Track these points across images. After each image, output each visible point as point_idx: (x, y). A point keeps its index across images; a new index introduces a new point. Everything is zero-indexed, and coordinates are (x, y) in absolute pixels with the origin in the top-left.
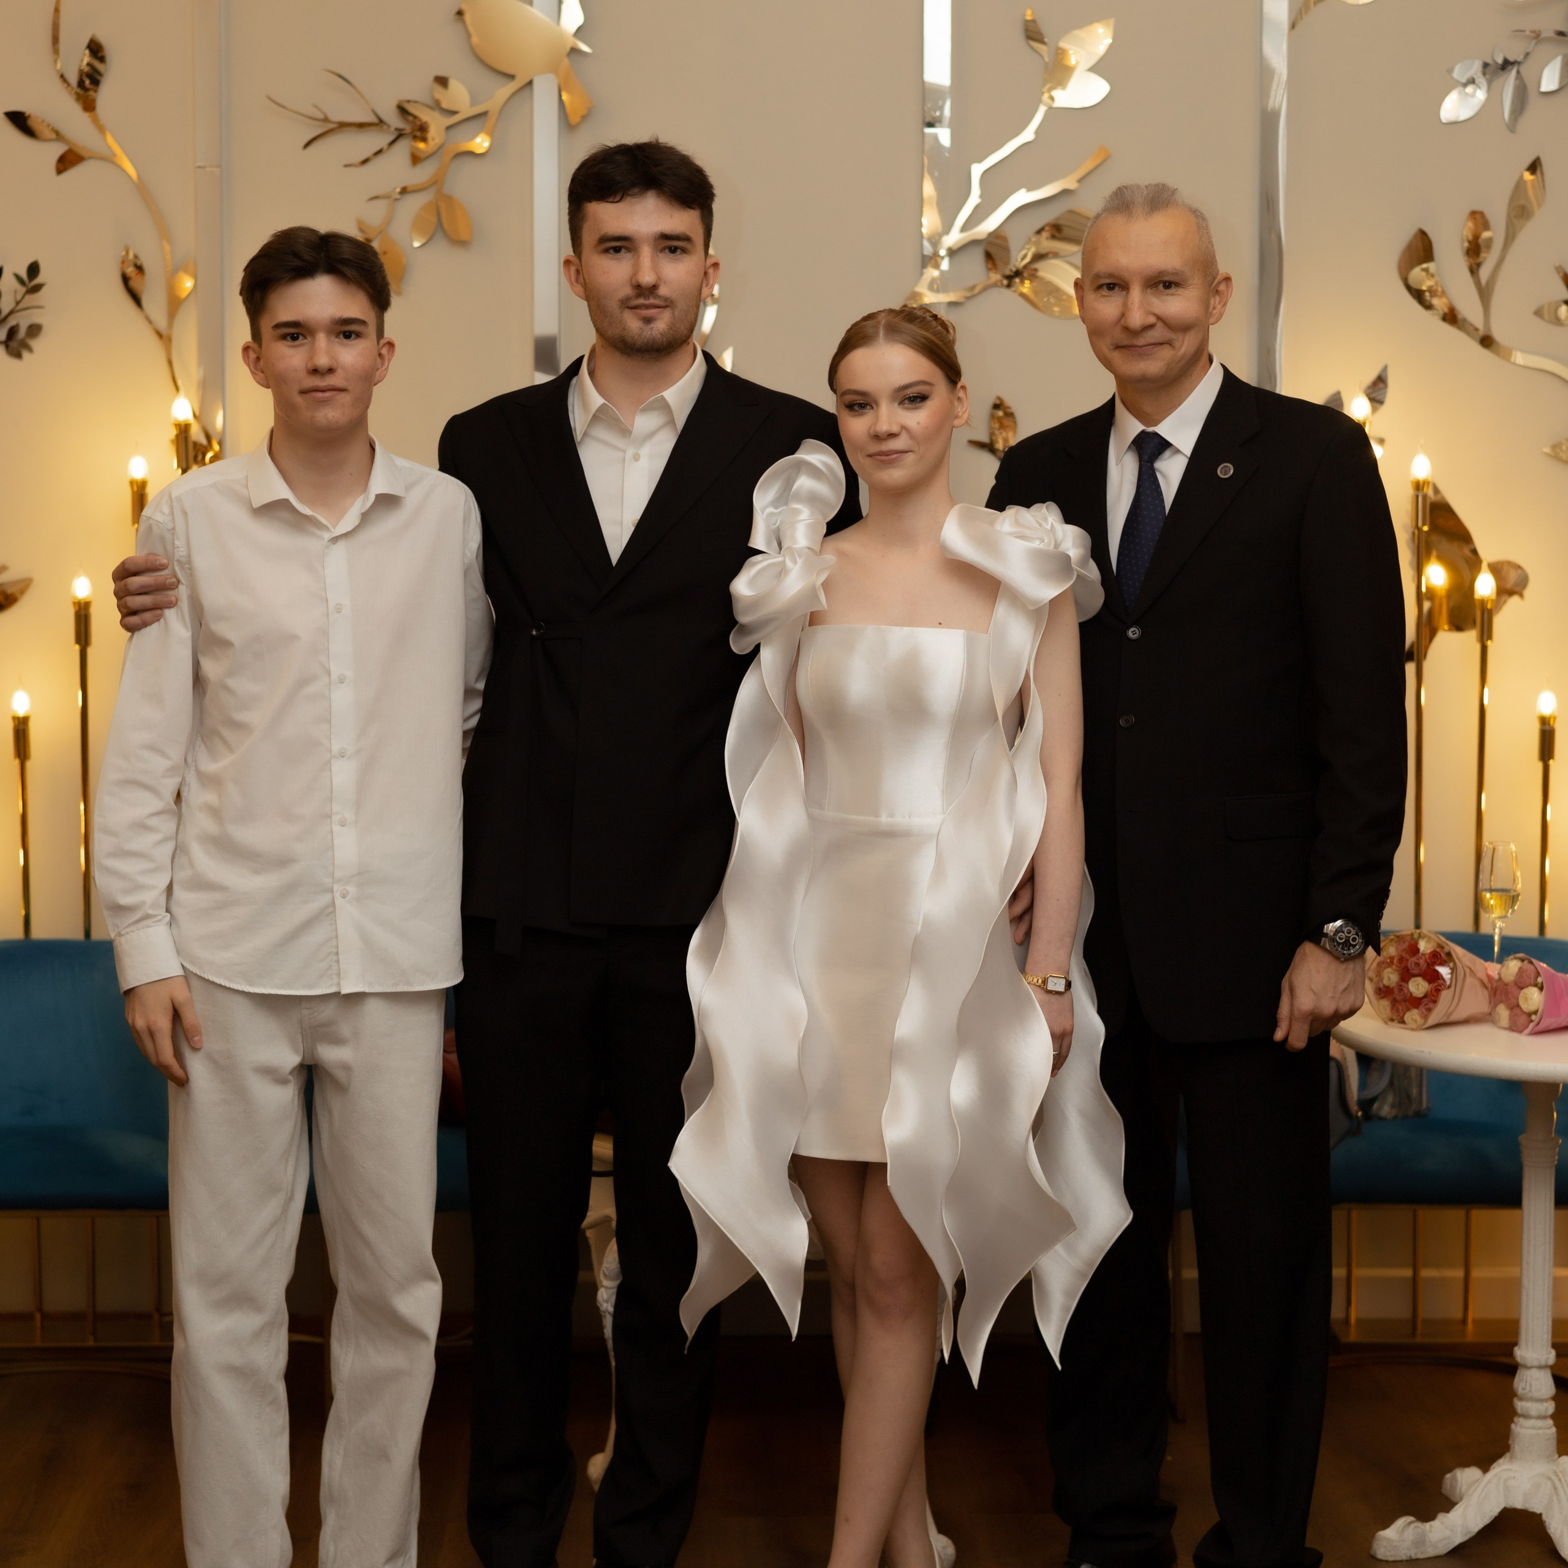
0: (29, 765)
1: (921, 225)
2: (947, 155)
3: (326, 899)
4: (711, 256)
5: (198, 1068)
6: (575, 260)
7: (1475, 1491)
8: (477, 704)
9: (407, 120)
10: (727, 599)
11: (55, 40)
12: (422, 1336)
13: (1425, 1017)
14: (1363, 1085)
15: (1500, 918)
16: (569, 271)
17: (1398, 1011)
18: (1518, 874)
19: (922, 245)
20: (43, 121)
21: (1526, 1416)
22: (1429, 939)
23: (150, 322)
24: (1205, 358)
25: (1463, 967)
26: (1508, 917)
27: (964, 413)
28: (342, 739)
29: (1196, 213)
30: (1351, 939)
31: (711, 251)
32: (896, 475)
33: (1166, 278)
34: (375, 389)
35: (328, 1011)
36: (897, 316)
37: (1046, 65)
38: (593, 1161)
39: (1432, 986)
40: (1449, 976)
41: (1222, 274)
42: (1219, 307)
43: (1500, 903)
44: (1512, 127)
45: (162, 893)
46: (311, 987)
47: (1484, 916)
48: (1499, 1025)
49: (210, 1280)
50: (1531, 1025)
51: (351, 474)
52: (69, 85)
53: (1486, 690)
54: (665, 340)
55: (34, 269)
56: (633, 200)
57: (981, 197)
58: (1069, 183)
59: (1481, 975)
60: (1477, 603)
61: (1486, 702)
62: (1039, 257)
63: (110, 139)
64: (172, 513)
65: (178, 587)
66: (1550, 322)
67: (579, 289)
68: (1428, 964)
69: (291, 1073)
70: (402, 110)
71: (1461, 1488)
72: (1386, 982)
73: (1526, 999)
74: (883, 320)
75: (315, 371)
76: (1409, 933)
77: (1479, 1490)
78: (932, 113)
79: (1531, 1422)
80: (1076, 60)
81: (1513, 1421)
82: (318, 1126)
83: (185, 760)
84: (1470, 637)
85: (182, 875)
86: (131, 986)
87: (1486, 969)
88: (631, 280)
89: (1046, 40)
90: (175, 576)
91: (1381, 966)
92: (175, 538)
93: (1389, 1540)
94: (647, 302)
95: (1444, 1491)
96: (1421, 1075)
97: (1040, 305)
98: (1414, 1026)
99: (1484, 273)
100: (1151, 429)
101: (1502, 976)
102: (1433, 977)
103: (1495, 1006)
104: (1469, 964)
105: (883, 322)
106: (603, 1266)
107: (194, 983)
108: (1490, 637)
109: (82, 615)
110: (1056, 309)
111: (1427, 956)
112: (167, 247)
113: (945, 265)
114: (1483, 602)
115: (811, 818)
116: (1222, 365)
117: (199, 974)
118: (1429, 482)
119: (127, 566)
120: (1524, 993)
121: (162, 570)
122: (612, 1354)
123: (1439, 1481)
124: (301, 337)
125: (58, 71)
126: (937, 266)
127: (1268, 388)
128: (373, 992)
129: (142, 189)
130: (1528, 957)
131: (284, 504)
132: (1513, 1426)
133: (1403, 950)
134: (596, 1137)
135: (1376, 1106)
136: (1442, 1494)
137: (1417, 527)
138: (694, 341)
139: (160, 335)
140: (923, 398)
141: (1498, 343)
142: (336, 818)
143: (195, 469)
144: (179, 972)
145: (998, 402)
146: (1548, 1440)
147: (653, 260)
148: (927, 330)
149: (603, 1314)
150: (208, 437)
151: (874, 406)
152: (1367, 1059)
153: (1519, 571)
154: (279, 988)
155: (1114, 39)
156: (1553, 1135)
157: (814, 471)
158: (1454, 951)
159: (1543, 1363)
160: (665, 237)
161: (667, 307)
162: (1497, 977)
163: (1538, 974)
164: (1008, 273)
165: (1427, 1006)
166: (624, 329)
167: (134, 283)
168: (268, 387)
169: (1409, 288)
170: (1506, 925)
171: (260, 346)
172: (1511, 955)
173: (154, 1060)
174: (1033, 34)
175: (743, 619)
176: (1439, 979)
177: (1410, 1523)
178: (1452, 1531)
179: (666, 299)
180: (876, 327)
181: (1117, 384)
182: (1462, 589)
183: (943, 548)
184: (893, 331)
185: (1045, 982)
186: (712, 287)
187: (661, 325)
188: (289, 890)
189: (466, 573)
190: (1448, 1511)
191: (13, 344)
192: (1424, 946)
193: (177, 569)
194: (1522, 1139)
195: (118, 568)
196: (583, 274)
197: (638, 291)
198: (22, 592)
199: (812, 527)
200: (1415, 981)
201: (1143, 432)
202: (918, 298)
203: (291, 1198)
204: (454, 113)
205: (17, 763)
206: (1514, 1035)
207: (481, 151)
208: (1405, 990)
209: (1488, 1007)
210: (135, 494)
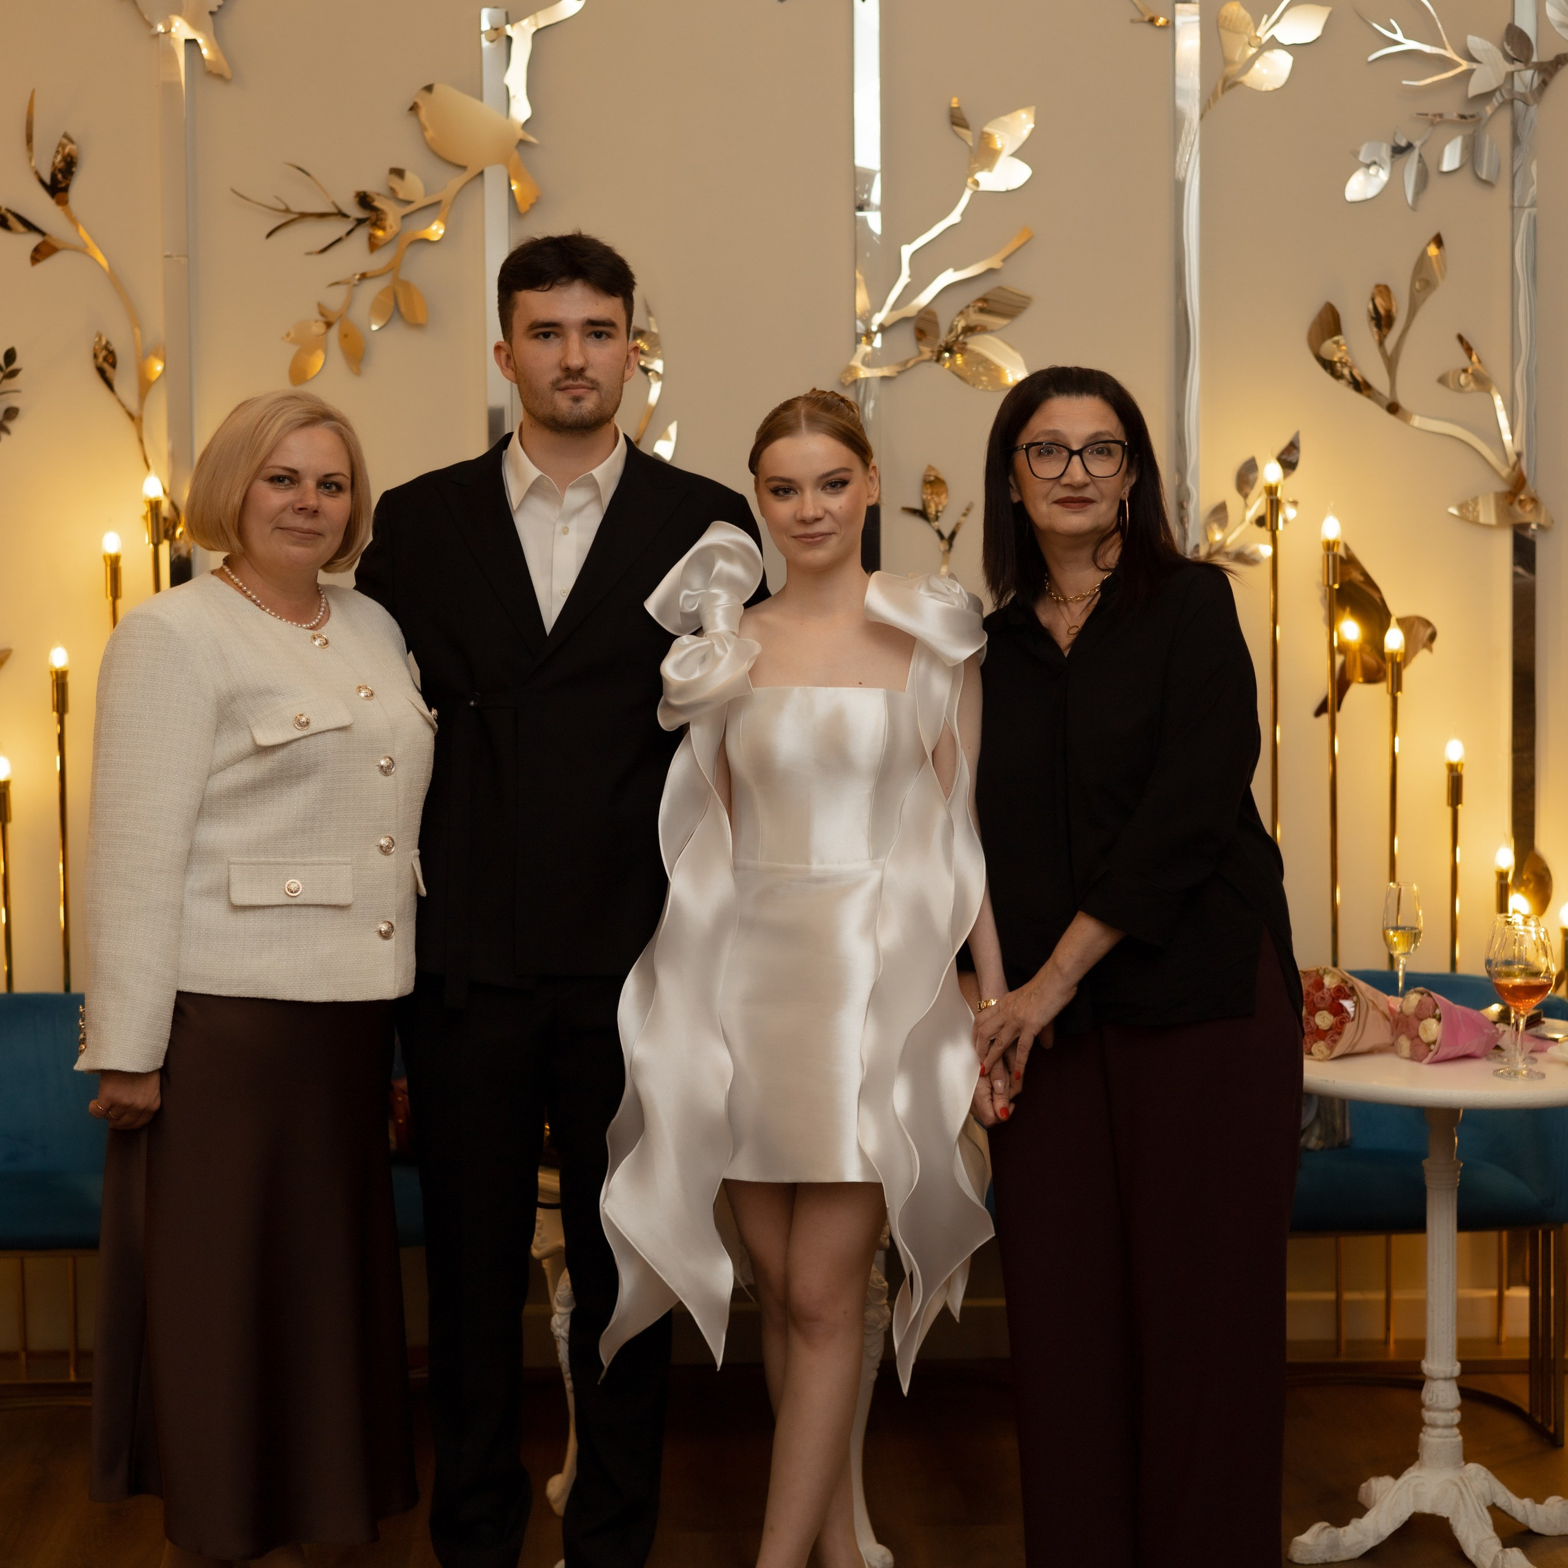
1: (855, 307)
2: (877, 239)
6: (506, 345)
7: (1385, 1497)
9: (366, 208)
11: (29, 139)
13: (1331, 1048)
15: (1404, 954)
18: (1421, 911)
19: (855, 325)
21: (1434, 1426)
22: (1334, 976)
23: (124, 406)
25: (1365, 1000)
26: (1411, 954)
37: (970, 149)
39: (1337, 1018)
40: (1353, 1009)
43: (1402, 940)
44: (1414, 208)
48: (1401, 1055)
50: (1431, 1054)
52: (42, 181)
53: (1397, 739)
54: (592, 418)
55: (10, 356)
56: (561, 288)
57: (911, 276)
58: (994, 262)
59: (1383, 1008)
60: (1388, 658)
61: (1397, 750)
62: (969, 330)
63: (82, 232)
66: (1455, 390)
68: (1333, 999)
70: (362, 199)
71: (1375, 1495)
73: (1425, 1030)
76: (1315, 969)
77: (1391, 1495)
78: (860, 196)
79: (1438, 1431)
80: (1001, 144)
81: (1421, 1431)
84: (1381, 690)
87: (1388, 1002)
89: (970, 126)
93: (1304, 1544)
94: (576, 383)
95: (1360, 1499)
96: (1344, 1107)
97: (968, 377)
98: (1322, 1057)
99: (1391, 342)
101: (1404, 1009)
102: (1338, 1011)
103: (1398, 1036)
104: (1371, 998)
106: (557, 1294)
108: (1400, 689)
109: (60, 683)
110: (984, 378)
111: (1332, 991)
112: (137, 331)
113: (878, 342)
114: (1393, 656)
118: (1338, 543)
120: (1423, 1024)
123: (1355, 1490)
125: (33, 168)
126: (870, 341)
129: (115, 280)
130: (1427, 990)
132: (1421, 1435)
133: (1310, 986)
136: (1357, 1502)
137: (1328, 585)
139: (131, 416)
141: (1402, 410)
145: (930, 471)
146: (1454, 1448)
149: (557, 1339)
155: (1035, 123)
156: (1455, 1159)
158: (1357, 984)
159: (1448, 1375)
160: (591, 323)
161: (593, 389)
162: (1398, 1010)
163: (1436, 1006)
164: (937, 348)
165: (1333, 1038)
166: (555, 409)
167: (108, 368)
169: (1320, 359)
170: (1409, 962)
172: (1411, 989)
174: (957, 120)
176: (1343, 1012)
177: (1325, 1528)
178: (1365, 1535)
179: (593, 381)
183: (867, 611)
187: (590, 404)
190: (1360, 1517)
192: (1328, 982)
194: (1425, 1163)
196: (514, 359)
197: (567, 373)
198: (3, 661)
200: (1321, 1015)
202: (853, 372)
204: (409, 202)
206: (1415, 1064)
207: (436, 238)
208: (1312, 1023)
209: (1390, 1038)
210: (109, 568)
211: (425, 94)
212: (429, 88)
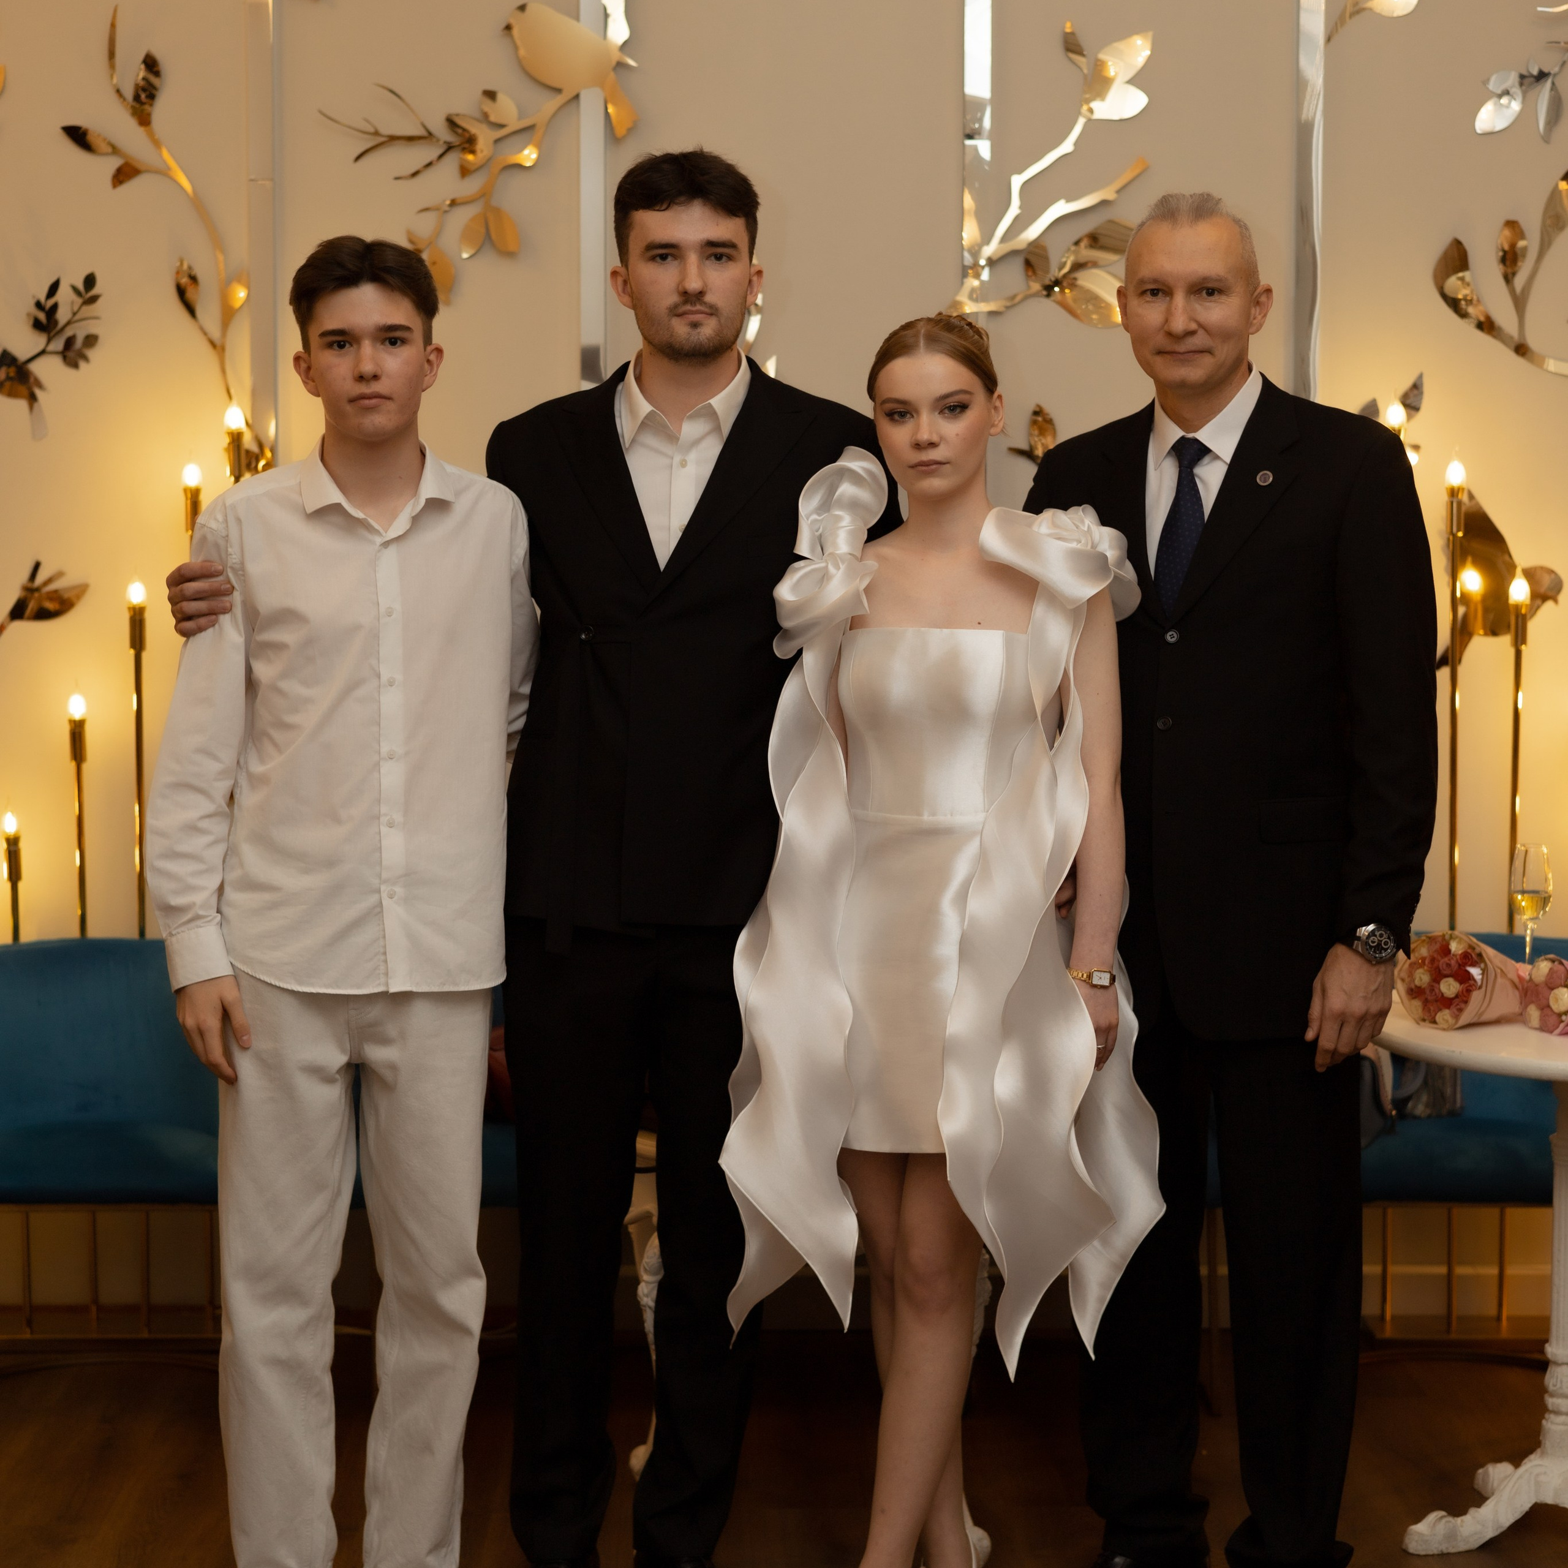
0: (85, 767)
1: (962, 238)
2: (987, 168)
3: (373, 899)
4: (754, 265)
5: (246, 1067)
6: (623, 270)
7: (1505, 1486)
8: (524, 706)
9: (456, 133)
10: (770, 605)
11: (112, 54)
12: (465, 1331)
13: (1457, 1017)
14: (1397, 1083)
15: (1531, 919)
16: (616, 283)
17: (1429, 1011)
18: (1550, 876)
19: (962, 257)
20: (99, 135)
21: (1557, 1413)
22: (1460, 941)
23: (205, 334)
24: (1244, 367)
25: (1493, 967)
26: (1540, 919)
27: (999, 421)
28: (392, 741)
29: (1237, 222)
30: (1383, 942)
31: (755, 261)
32: (936, 484)
33: (1210, 285)
34: (424, 394)
35: (374, 1012)
36: (937, 325)
37: (1085, 77)
38: (637, 1158)
39: (1463, 986)
40: (1480, 977)
41: (1263, 285)
42: (1259, 317)
43: (1531, 904)
44: (1546, 138)
45: (214, 893)
46: (359, 987)
47: (1517, 917)
48: (1530, 1025)
49: (256, 1274)
50: (1562, 1025)
51: (400, 478)
52: (124, 99)
53: (1520, 694)
54: (711, 344)
55: (90, 281)
57: (1020, 207)
58: (1108, 194)
59: (1512, 975)
60: (1512, 610)
61: (1520, 706)
62: (1078, 266)
63: (166, 154)
64: (226, 521)
65: (232, 593)
67: (627, 299)
68: (1460, 965)
69: (338, 1072)
70: (451, 123)
71: (1492, 1484)
72: (1417, 982)
73: (1557, 1000)
74: (922, 329)
75: (361, 378)
76: (1441, 934)
77: (1511, 1484)
78: (972, 126)
79: (1562, 1418)
80: (1115, 72)
81: (1544, 1418)
82: (364, 1123)
83: (238, 762)
84: (1504, 642)
85: (233, 875)
86: (182, 986)
87: (1517, 970)
88: (678, 287)
89: (1085, 53)
90: (229, 582)
91: (1413, 966)
92: (229, 546)
93: (1421, 1534)
94: (694, 309)
95: (1476, 1487)
96: (1454, 1075)
97: (1079, 312)
98: (1445, 1026)
99: (1519, 281)
100: (1190, 435)
101: (1533, 977)
102: (1465, 978)
103: (1526, 1007)
104: (1499, 965)
105: (923, 331)
106: (644, 1261)
107: (244, 982)
108: (1524, 641)
109: (137, 620)
110: (1094, 317)
111: (1458, 957)
112: (221, 257)
113: (985, 275)
114: (1517, 607)
115: (855, 819)
116: (1262, 374)
117: (250, 973)
118: (1463, 489)
119: (182, 572)
120: (1554, 993)
121: (217, 576)
122: (652, 1347)
123: (1472, 1475)
124: (347, 345)
125: (115, 86)
126: (977, 276)
127: (1303, 396)
128: (420, 991)
129: (198, 205)
130: (1559, 958)
131: (336, 508)
132: (1544, 1422)
133: (1435, 951)
134: (640, 1133)
135: (1410, 1105)
136: (1475, 1490)
137: (1452, 533)
138: (738, 347)
139: (213, 344)
140: (963, 407)
141: (1532, 352)
142: (384, 820)
143: (247, 476)
144: (229, 971)
145: (1038, 410)
147: (700, 268)
148: (966, 339)
149: (643, 1308)
150: (261, 446)
151: (915, 415)
152: (1402, 1060)
153: (1553, 576)
154: (326, 986)
155: (1152, 50)
157: (856, 478)
158: (1485, 951)
160: (711, 244)
162: (1527, 978)
164: (1047, 282)
165: (1458, 1007)
166: (672, 336)
167: (190, 294)
168: (318, 395)
169: (1444, 296)
170: (1537, 926)
171: (309, 355)
172: (1541, 956)
173: (203, 1059)
174: (1072, 46)
175: (786, 624)
176: (1470, 979)
177: (1442, 1517)
178: (1483, 1526)
179: (711, 307)
180: (916, 336)
181: (1157, 389)
182: (1497, 593)
184: (932, 341)
185: (1090, 976)
186: (756, 295)
187: (708, 330)
188: (335, 891)
189: (513, 580)
190: (1479, 1505)
191: (70, 354)
192: (1455, 947)
193: (231, 575)
194: (1553, 1137)
195: (173, 572)
198: (79, 597)
199: (852, 534)
200: (1447, 982)
201: (1183, 438)
202: (958, 307)
203: (338, 1193)
204: (502, 126)
205: (73, 765)
206: (1545, 1035)
207: (528, 164)
208: (1437, 991)
209: (1519, 1008)
210: (189, 501)
211: (519, 13)
212: (522, 8)
